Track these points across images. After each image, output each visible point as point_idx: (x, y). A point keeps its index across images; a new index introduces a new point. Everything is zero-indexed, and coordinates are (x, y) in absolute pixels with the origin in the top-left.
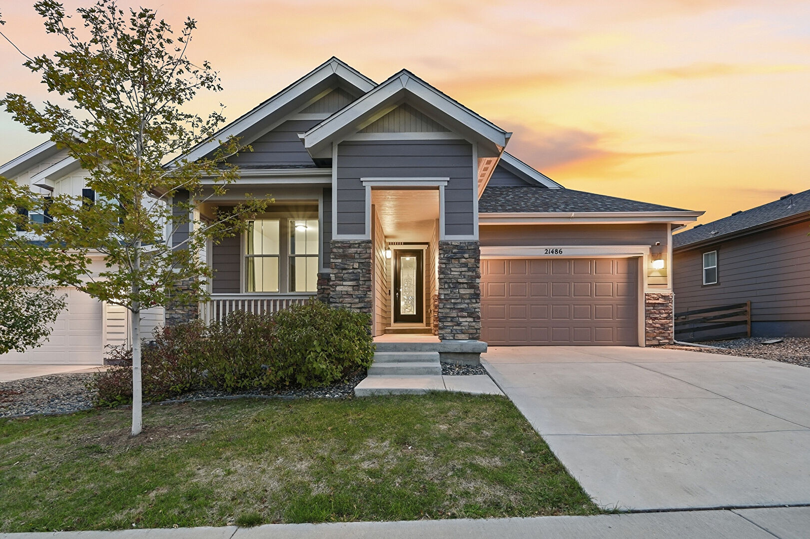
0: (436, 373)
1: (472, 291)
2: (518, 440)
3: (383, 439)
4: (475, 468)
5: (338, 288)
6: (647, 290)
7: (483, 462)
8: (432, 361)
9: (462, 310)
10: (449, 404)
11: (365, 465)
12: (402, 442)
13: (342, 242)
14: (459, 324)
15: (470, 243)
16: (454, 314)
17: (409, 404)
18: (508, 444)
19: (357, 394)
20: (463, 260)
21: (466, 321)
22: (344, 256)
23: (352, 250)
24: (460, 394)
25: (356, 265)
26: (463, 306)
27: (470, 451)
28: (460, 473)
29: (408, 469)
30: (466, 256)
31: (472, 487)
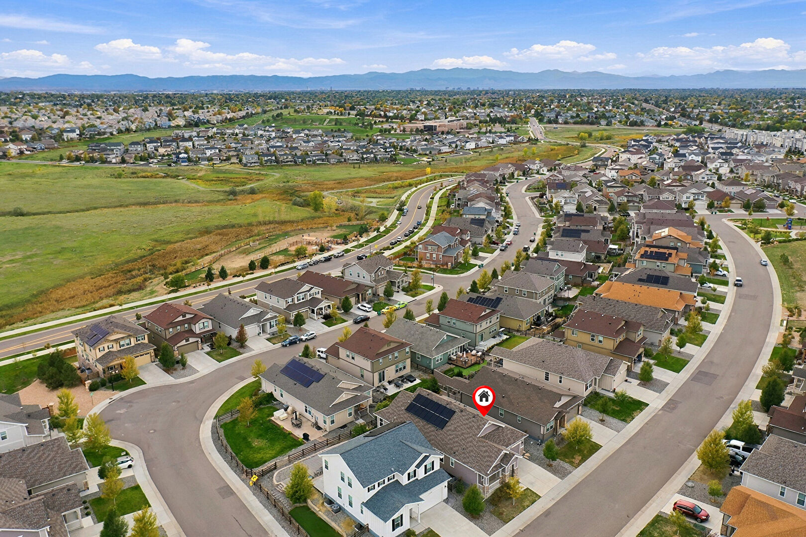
2: (534, 493)
7: (535, 496)
10: (526, 491)
12: (529, 497)
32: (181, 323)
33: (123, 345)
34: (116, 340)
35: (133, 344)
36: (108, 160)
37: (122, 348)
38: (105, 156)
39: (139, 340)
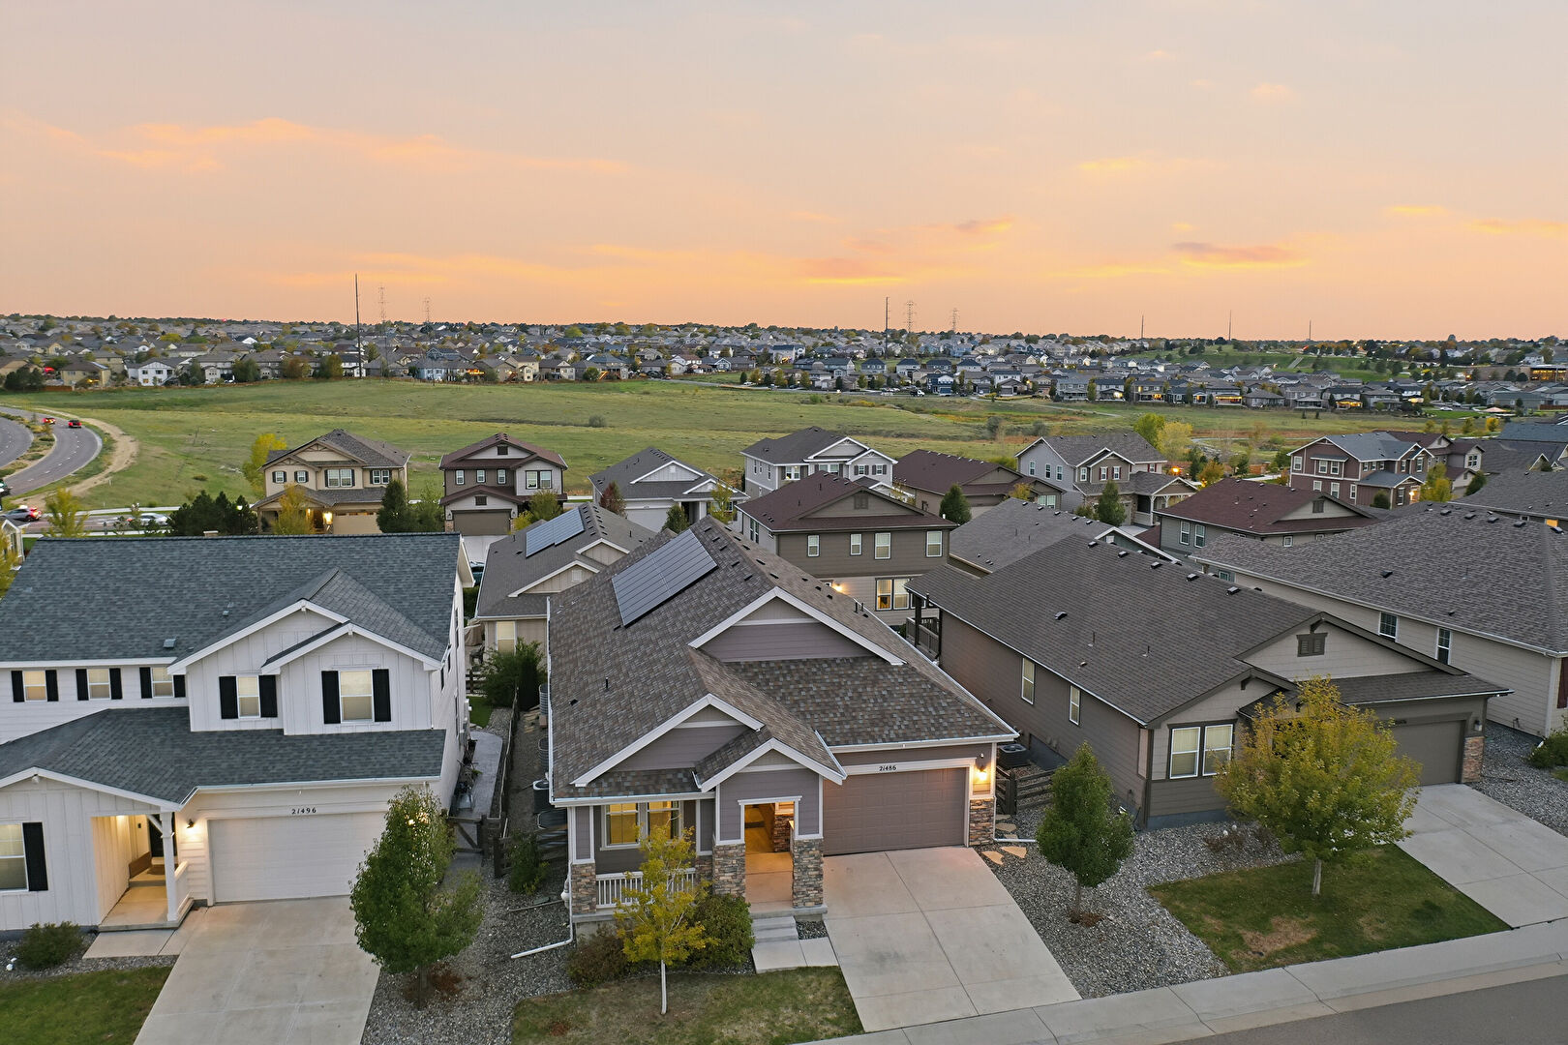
0: (795, 939)
1: (817, 873)
2: (843, 1001)
3: (787, 1007)
4: (827, 1019)
5: (721, 878)
6: (971, 797)
7: (829, 1016)
8: (791, 927)
9: (811, 886)
10: (810, 977)
11: (787, 1022)
12: (796, 1008)
13: (724, 846)
14: (808, 896)
15: (817, 840)
16: (805, 890)
17: (790, 978)
18: (839, 1004)
19: (758, 972)
20: (811, 852)
21: (812, 893)
22: (725, 856)
23: (730, 851)
24: (815, 968)
25: (734, 862)
26: (811, 883)
27: (824, 1011)
28: (822, 1023)
29: (803, 1022)
30: (814, 849)
31: (826, 1028)
32: (491, 467)
33: (335, 482)
34: (321, 467)
35: (359, 486)
36: (817, 384)
37: (332, 488)
38: (811, 377)
39: (377, 481)
